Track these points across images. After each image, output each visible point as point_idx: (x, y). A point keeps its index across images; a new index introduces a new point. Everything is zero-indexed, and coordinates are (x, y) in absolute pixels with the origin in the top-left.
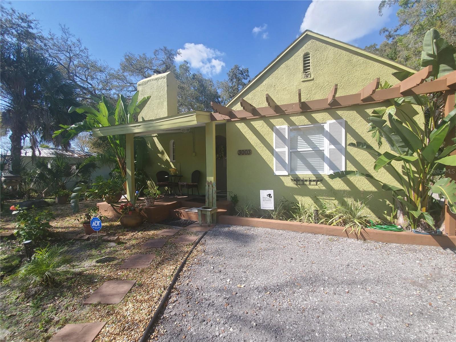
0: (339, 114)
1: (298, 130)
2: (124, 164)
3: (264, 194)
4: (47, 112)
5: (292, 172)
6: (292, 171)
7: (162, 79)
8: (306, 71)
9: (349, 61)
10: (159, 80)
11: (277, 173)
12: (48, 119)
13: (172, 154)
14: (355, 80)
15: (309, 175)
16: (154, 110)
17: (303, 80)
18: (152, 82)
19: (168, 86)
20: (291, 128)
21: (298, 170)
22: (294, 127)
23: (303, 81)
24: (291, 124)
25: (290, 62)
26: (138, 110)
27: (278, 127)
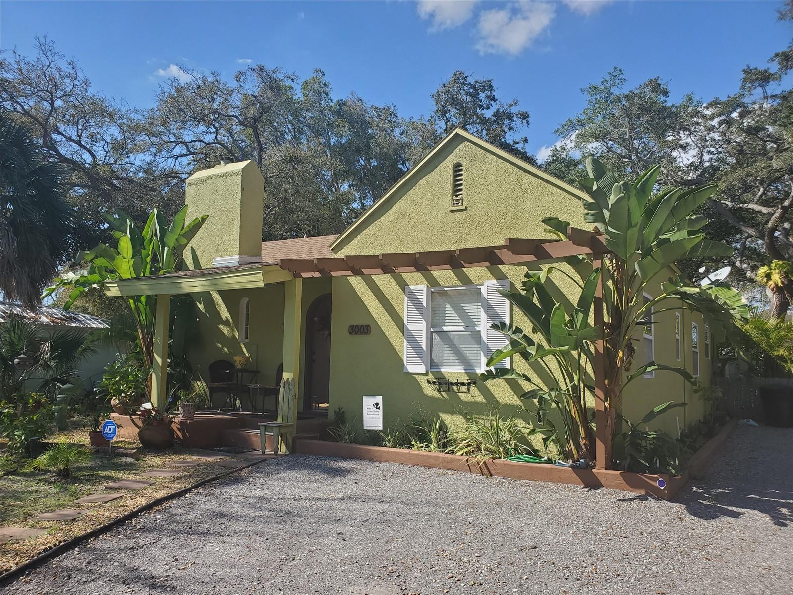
0: (503, 271)
1: (442, 293)
2: (150, 345)
3: (369, 402)
4: (8, 231)
5: (432, 367)
6: (433, 365)
7: (234, 176)
8: (458, 194)
9: (519, 182)
10: (228, 177)
11: (411, 369)
12: (9, 245)
13: (244, 326)
14: (526, 215)
15: (458, 374)
16: (214, 235)
17: (451, 209)
18: (214, 180)
19: (243, 190)
20: (433, 290)
21: (444, 364)
22: (437, 289)
23: (452, 211)
24: (432, 282)
25: (432, 177)
26: (184, 241)
27: (412, 287)
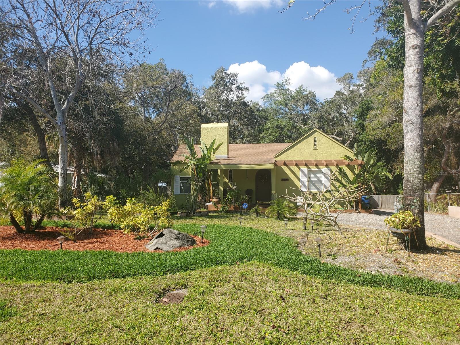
1: (311, 171)
3: (298, 198)
8: (315, 145)
10: (221, 129)
11: (302, 190)
13: (229, 178)
15: (316, 191)
20: (308, 170)
21: (311, 189)
23: (313, 150)
27: (302, 169)
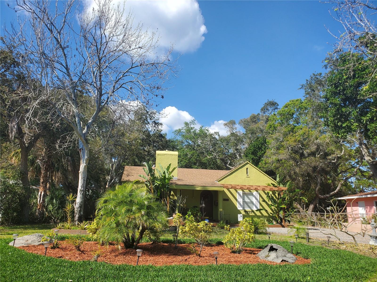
1: (245, 193)
3: (239, 215)
5: (243, 208)
7: (175, 156)
8: (247, 174)
11: (239, 209)
15: (249, 210)
17: (246, 177)
21: (246, 208)
27: (239, 191)
